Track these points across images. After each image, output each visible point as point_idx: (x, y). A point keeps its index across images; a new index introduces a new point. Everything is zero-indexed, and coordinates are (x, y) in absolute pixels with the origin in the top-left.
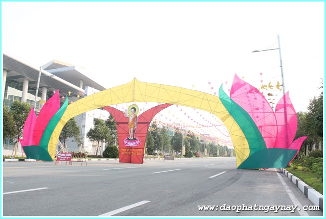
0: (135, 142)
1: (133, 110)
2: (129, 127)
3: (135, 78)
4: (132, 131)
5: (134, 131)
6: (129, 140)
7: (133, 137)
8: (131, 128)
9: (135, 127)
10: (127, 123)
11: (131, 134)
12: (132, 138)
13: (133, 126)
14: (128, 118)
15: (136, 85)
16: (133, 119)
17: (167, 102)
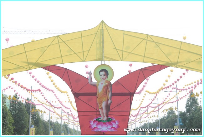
0: (111, 124)
1: (103, 73)
2: (98, 100)
3: (103, 22)
4: (104, 108)
5: (108, 107)
6: (99, 122)
7: (107, 116)
8: (101, 103)
9: (109, 101)
10: (95, 94)
11: (103, 112)
12: (105, 119)
13: (105, 99)
14: (95, 86)
15: (105, 33)
16: (104, 88)
17: (160, 63)
